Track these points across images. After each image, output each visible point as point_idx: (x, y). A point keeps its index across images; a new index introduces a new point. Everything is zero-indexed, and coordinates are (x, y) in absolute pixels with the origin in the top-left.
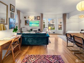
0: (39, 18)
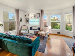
0: (38, 16)
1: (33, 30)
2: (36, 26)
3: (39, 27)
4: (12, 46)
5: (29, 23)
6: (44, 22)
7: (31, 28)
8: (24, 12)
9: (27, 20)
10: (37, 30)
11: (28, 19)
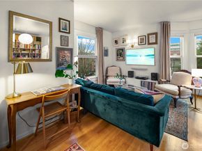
1: (137, 78)
2: (146, 70)
3: (155, 70)
4: (107, 105)
5: (124, 60)
6: (171, 57)
7: (131, 74)
8: (112, 32)
9: (121, 54)
10: (150, 81)
11: (123, 50)
